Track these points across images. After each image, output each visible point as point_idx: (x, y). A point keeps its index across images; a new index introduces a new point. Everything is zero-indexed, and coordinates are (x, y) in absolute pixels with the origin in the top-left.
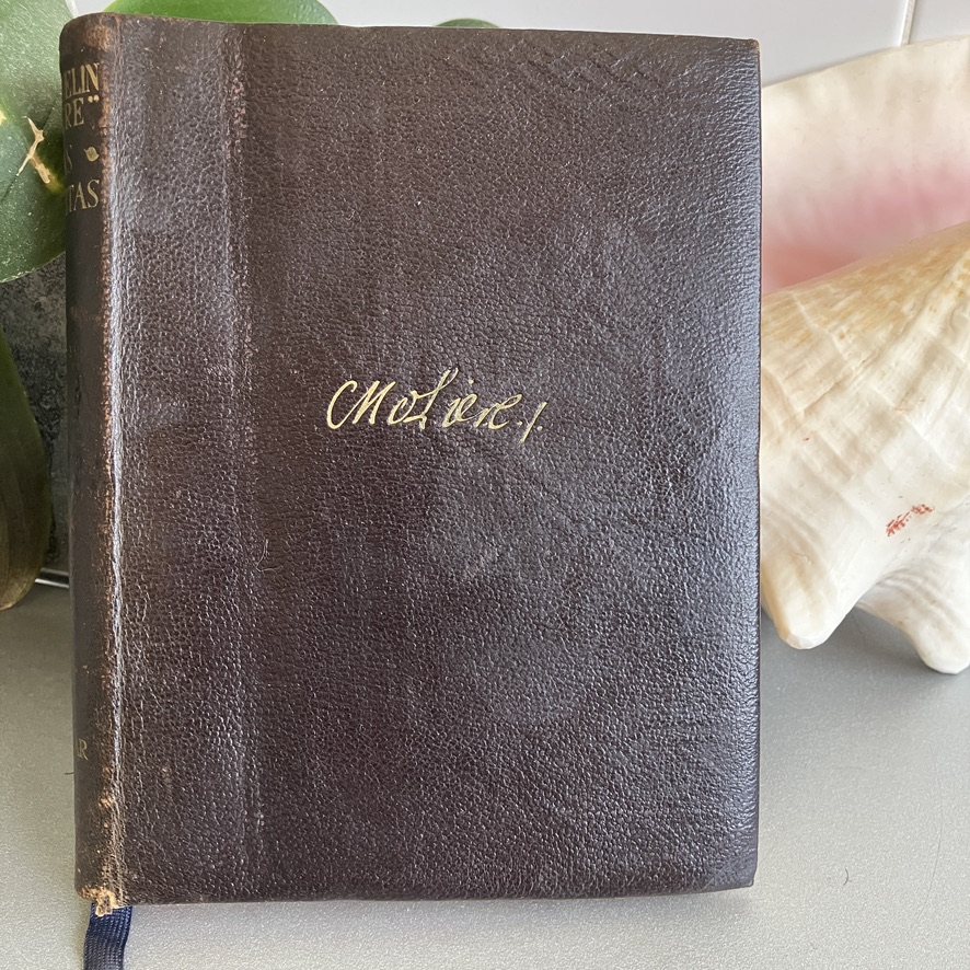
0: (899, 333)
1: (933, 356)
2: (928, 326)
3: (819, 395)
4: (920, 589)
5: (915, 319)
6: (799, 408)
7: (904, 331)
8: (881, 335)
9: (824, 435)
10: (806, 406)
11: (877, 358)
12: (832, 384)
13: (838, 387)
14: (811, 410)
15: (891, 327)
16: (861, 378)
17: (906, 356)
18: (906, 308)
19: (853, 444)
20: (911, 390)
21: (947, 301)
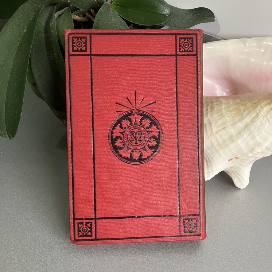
1: (247, 126)
2: (247, 120)
3: (220, 129)
4: (236, 171)
5: (245, 117)
7: (242, 119)
8: (237, 119)
9: (218, 138)
10: (216, 131)
11: (235, 124)
12: (223, 127)
13: (224, 128)
14: (217, 132)
15: (240, 117)
16: (230, 127)
17: (241, 125)
18: (245, 113)
19: (224, 142)
20: (239, 133)
21: (254, 115)
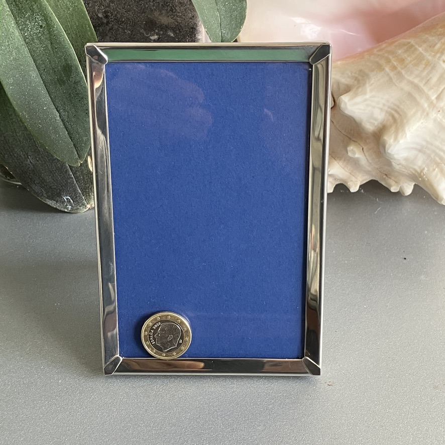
6: (433, 98)
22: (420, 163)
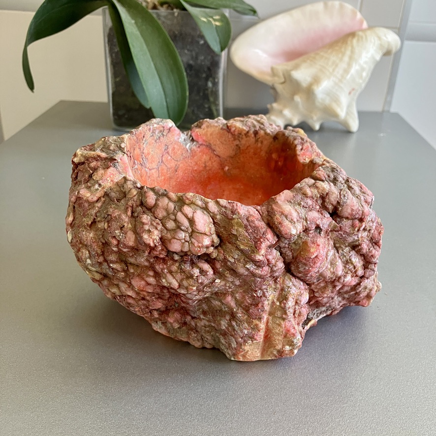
0: (343, 54)
1: (351, 58)
2: (348, 53)
3: (334, 68)
6: (331, 70)
8: (340, 55)
9: (337, 75)
11: (341, 60)
12: (335, 65)
13: (337, 66)
16: (340, 64)
17: (346, 59)
18: (343, 50)
19: (342, 76)
20: (349, 65)
21: (350, 48)
22: (327, 101)
